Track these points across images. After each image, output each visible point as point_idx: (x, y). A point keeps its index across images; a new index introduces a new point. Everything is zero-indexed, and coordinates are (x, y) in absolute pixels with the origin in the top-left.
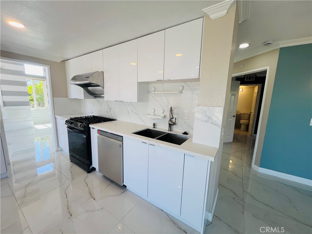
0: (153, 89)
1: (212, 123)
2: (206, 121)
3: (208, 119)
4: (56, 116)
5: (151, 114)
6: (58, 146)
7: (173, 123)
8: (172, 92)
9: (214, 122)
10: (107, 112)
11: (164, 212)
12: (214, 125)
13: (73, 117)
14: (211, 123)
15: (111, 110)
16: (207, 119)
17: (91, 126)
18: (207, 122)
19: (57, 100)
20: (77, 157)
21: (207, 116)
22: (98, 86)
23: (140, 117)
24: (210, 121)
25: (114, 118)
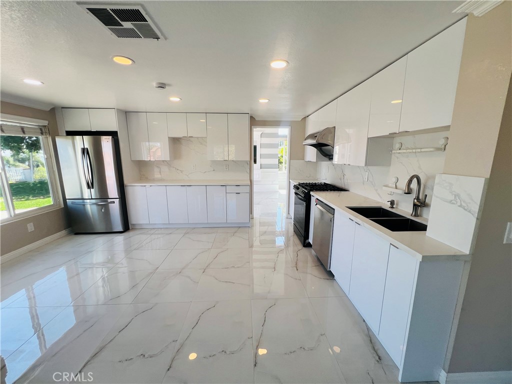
0: (398, 146)
1: (461, 206)
2: (451, 202)
3: (455, 197)
4: (290, 180)
5: (390, 185)
6: (289, 214)
7: (422, 204)
8: (423, 150)
9: (464, 204)
10: (341, 179)
11: (366, 324)
12: (465, 209)
13: (302, 182)
14: (459, 206)
15: (345, 176)
16: (452, 198)
17: (312, 193)
18: (453, 203)
19: (293, 162)
20: (298, 227)
21: (453, 193)
22: (328, 146)
23: (377, 190)
24: (457, 202)
25: (346, 188)
